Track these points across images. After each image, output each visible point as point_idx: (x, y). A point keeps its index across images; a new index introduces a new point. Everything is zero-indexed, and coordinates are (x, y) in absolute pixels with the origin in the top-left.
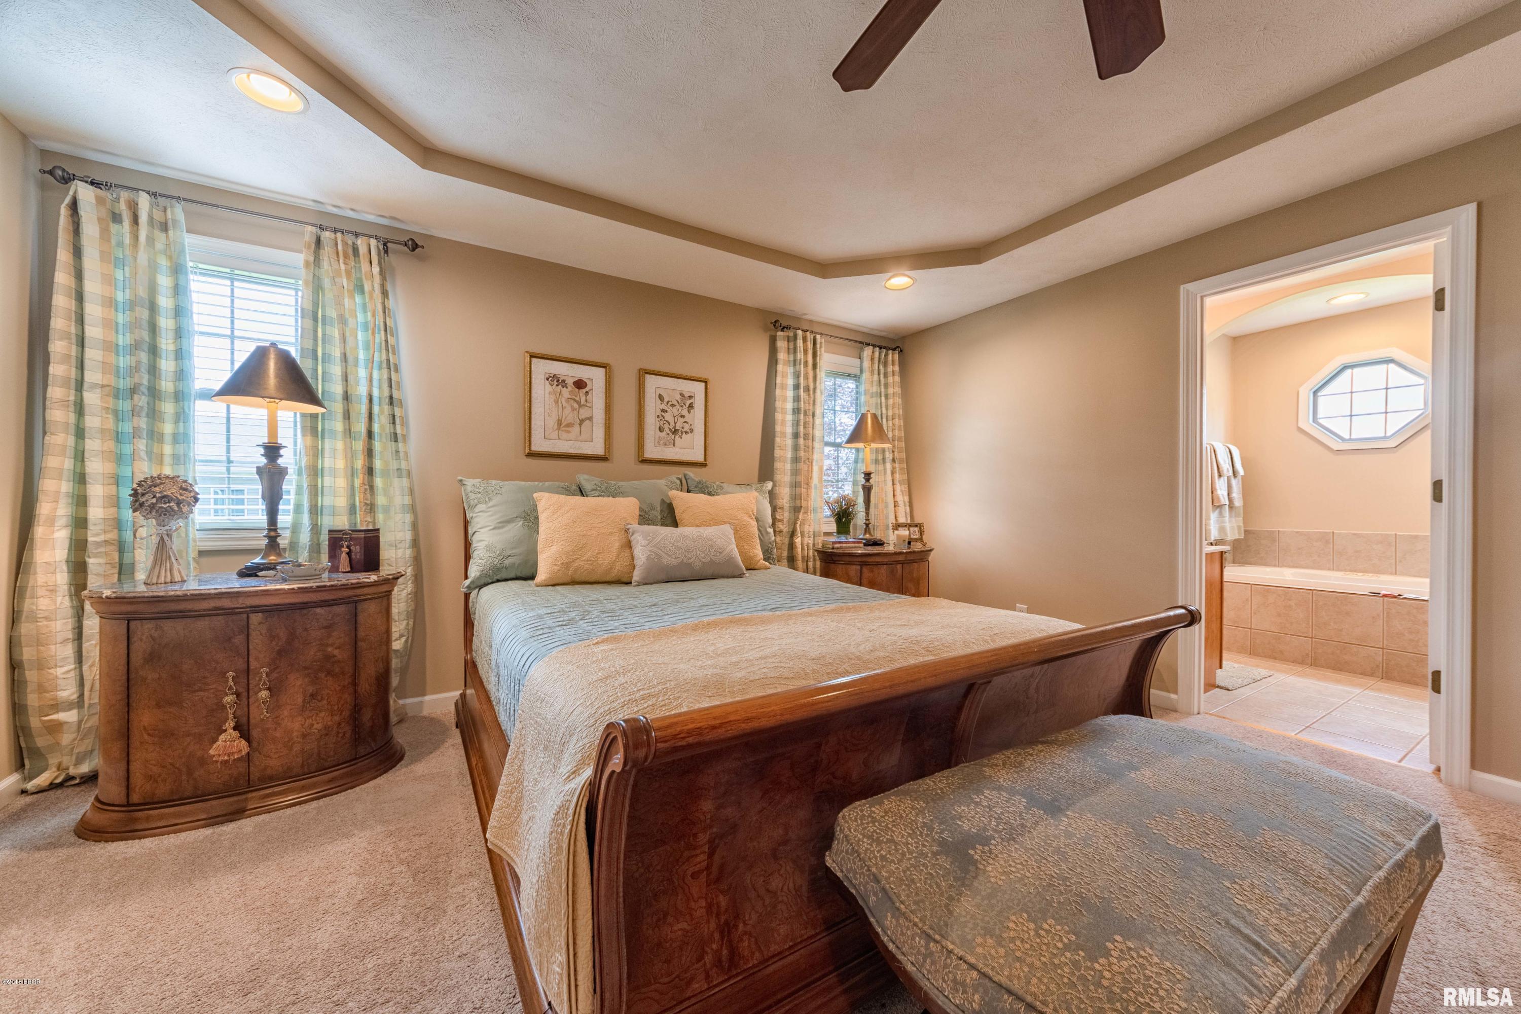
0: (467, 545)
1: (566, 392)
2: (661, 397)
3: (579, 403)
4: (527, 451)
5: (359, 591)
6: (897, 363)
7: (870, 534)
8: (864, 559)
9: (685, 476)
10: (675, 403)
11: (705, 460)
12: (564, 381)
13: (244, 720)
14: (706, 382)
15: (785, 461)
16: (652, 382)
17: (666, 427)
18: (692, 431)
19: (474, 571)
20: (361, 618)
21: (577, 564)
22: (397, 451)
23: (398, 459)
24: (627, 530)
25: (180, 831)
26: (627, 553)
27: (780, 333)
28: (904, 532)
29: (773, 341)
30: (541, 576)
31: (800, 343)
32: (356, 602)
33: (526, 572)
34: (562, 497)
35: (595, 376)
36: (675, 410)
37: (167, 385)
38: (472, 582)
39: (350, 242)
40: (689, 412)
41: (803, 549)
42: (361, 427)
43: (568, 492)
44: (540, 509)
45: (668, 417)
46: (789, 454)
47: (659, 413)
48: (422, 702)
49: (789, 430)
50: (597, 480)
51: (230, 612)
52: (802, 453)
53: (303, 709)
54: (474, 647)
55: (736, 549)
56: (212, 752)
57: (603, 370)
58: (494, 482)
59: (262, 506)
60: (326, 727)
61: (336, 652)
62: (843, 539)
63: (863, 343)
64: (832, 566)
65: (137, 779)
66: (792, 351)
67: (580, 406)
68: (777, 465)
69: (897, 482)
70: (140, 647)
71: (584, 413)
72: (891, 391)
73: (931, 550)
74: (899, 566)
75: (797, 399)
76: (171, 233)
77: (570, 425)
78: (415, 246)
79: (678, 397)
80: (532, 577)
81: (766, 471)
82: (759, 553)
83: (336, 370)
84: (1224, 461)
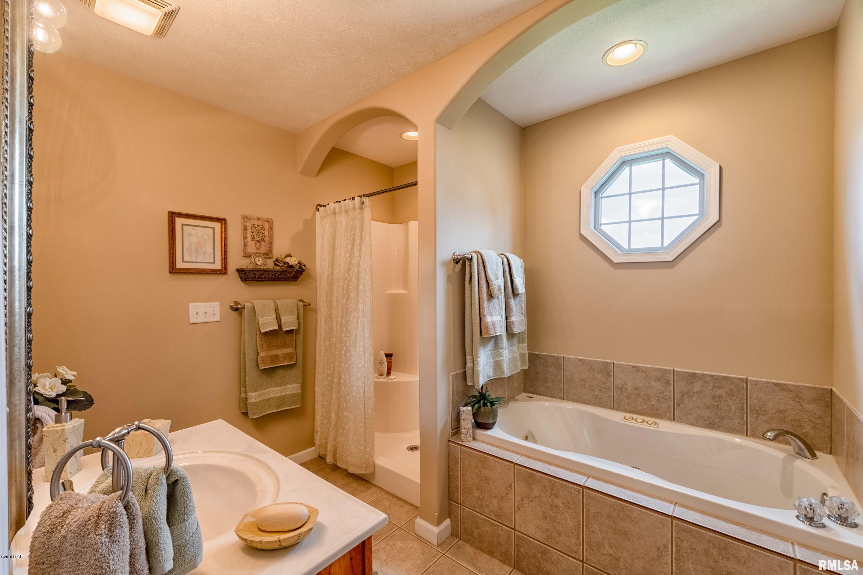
84: (497, 278)
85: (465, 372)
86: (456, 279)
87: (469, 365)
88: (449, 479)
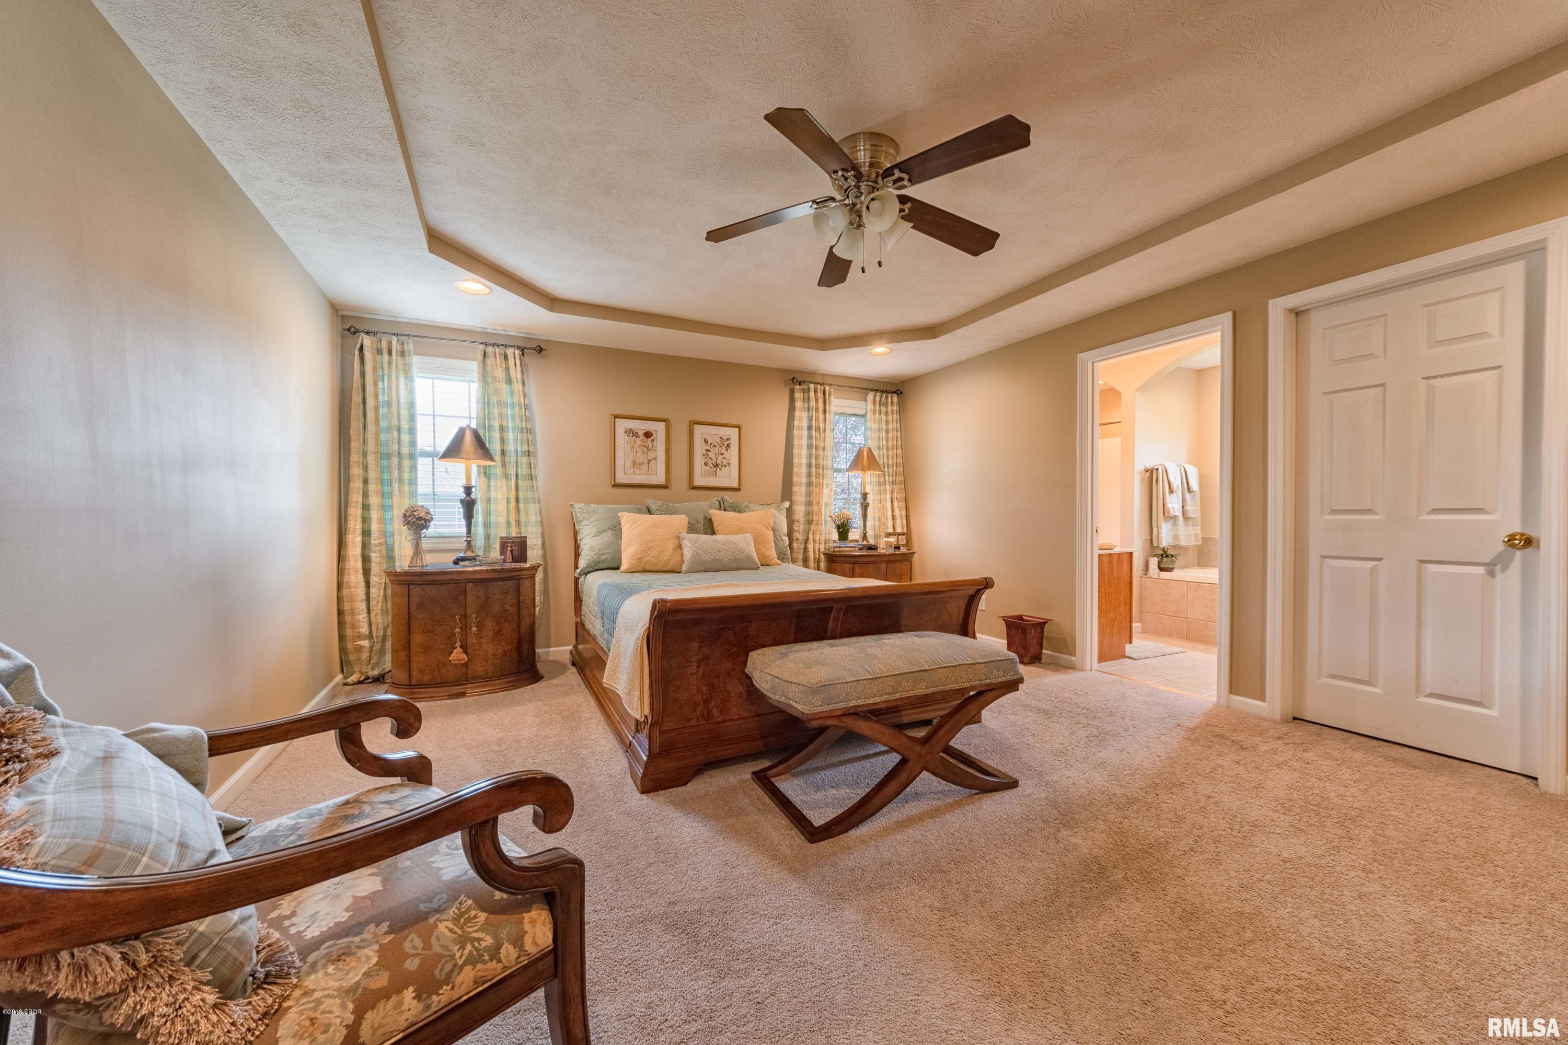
0: (577, 547)
1: (638, 441)
2: (706, 441)
3: (647, 448)
4: (613, 483)
5: (520, 573)
6: (895, 404)
7: (867, 541)
8: (858, 559)
9: (722, 498)
10: (716, 444)
11: (739, 485)
12: (637, 433)
13: (464, 643)
14: (739, 428)
15: (800, 486)
16: (698, 429)
17: (710, 462)
18: (729, 464)
19: (582, 563)
20: (522, 588)
21: (646, 559)
22: (533, 486)
23: (533, 491)
24: (678, 537)
25: (437, 700)
26: (679, 553)
27: (797, 387)
28: (892, 539)
29: (792, 392)
30: (623, 568)
31: (812, 394)
32: (519, 579)
33: (614, 565)
34: (637, 515)
35: (659, 429)
36: (716, 449)
37: (405, 450)
38: (582, 570)
39: (503, 352)
40: (727, 450)
41: (814, 552)
42: (512, 472)
43: (640, 511)
44: (622, 523)
45: (711, 455)
46: (804, 480)
47: (704, 452)
48: (549, 652)
49: (804, 461)
50: (660, 503)
51: (456, 582)
52: (814, 479)
53: (493, 640)
54: (582, 613)
55: (754, 550)
56: (451, 659)
57: (664, 423)
58: (593, 506)
59: (463, 523)
60: (505, 652)
61: (509, 608)
62: (842, 545)
63: (867, 389)
64: (833, 564)
65: (414, 672)
66: (806, 400)
67: (648, 450)
68: (795, 489)
69: (895, 500)
70: (415, 600)
71: (651, 455)
72: (890, 426)
73: (914, 553)
74: (884, 565)
75: (810, 437)
76: (407, 358)
77: (641, 464)
78: (541, 350)
79: (719, 440)
80: (618, 568)
81: (787, 493)
82: (773, 554)
83: (497, 435)
84: (1175, 479)
85: (1152, 540)
86: (1146, 482)
87: (1155, 533)
88: (1141, 600)
